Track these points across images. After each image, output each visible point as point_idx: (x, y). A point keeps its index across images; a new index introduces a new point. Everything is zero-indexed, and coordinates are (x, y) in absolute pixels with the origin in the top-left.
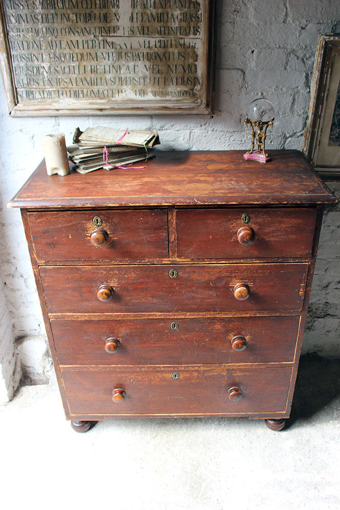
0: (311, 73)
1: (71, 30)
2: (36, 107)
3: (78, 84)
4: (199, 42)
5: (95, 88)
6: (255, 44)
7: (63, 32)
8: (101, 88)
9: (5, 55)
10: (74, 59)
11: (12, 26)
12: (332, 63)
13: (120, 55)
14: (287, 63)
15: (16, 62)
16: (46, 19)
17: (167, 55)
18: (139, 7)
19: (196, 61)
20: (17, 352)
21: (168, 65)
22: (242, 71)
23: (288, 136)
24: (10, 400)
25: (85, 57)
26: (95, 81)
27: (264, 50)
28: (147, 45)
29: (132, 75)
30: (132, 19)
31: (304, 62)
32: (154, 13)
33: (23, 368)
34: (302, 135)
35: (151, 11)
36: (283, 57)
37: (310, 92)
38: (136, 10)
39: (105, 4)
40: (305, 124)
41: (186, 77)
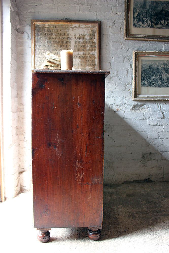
0: (132, 63)
1: (56, 49)
4: (96, 53)
6: (113, 55)
7: (53, 50)
9: (34, 56)
11: (37, 48)
12: (138, 59)
14: (124, 61)
15: (37, 59)
16: (48, 46)
17: (86, 57)
18: (77, 43)
19: (95, 59)
20: (19, 178)
21: (86, 60)
22: (110, 63)
23: (127, 84)
24: (14, 197)
27: (116, 57)
28: (79, 54)
29: (74, 63)
30: (75, 46)
31: (129, 60)
32: (82, 45)
33: (21, 187)
34: (132, 84)
35: (81, 44)
36: (122, 59)
37: (132, 69)
38: (76, 44)
39: (67, 42)
40: (132, 80)
41: (92, 64)
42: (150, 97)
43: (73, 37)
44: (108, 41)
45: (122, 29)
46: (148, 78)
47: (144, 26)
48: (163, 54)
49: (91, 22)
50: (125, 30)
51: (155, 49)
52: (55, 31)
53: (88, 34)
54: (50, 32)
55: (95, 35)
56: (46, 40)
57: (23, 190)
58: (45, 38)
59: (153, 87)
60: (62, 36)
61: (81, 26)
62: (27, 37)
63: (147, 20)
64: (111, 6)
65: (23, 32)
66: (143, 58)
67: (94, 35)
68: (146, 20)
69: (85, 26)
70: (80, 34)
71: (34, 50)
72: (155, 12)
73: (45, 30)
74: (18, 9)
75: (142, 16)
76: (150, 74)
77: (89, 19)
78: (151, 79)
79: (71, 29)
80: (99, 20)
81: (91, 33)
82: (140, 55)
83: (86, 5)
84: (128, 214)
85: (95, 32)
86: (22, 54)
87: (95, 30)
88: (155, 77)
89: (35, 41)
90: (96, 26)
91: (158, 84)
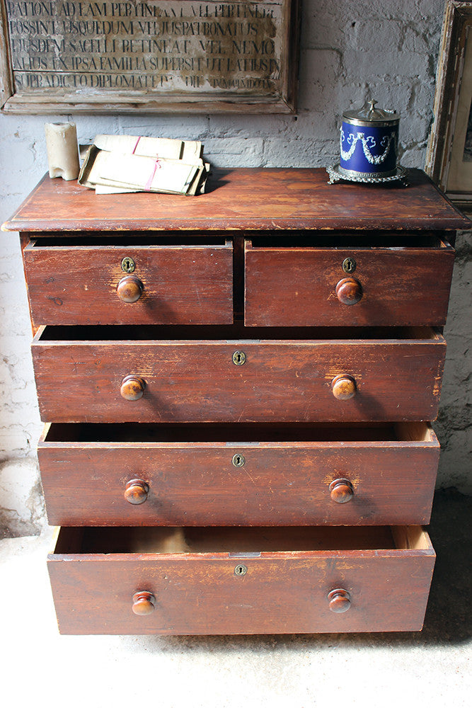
0: (437, 55)
2: (41, 100)
3: (103, 67)
4: (278, 10)
5: (128, 74)
6: (356, 14)
8: (137, 73)
10: (100, 31)
12: (466, 40)
13: (165, 27)
14: (402, 41)
15: (15, 33)
17: (232, 28)
19: (274, 36)
21: (234, 42)
22: (338, 51)
23: (404, 147)
25: (116, 28)
26: (129, 63)
27: (369, 22)
28: (204, 12)
29: (181, 55)
31: (426, 40)
34: (425, 145)
36: (397, 32)
37: (435, 82)
40: (429, 129)
41: (258, 62)
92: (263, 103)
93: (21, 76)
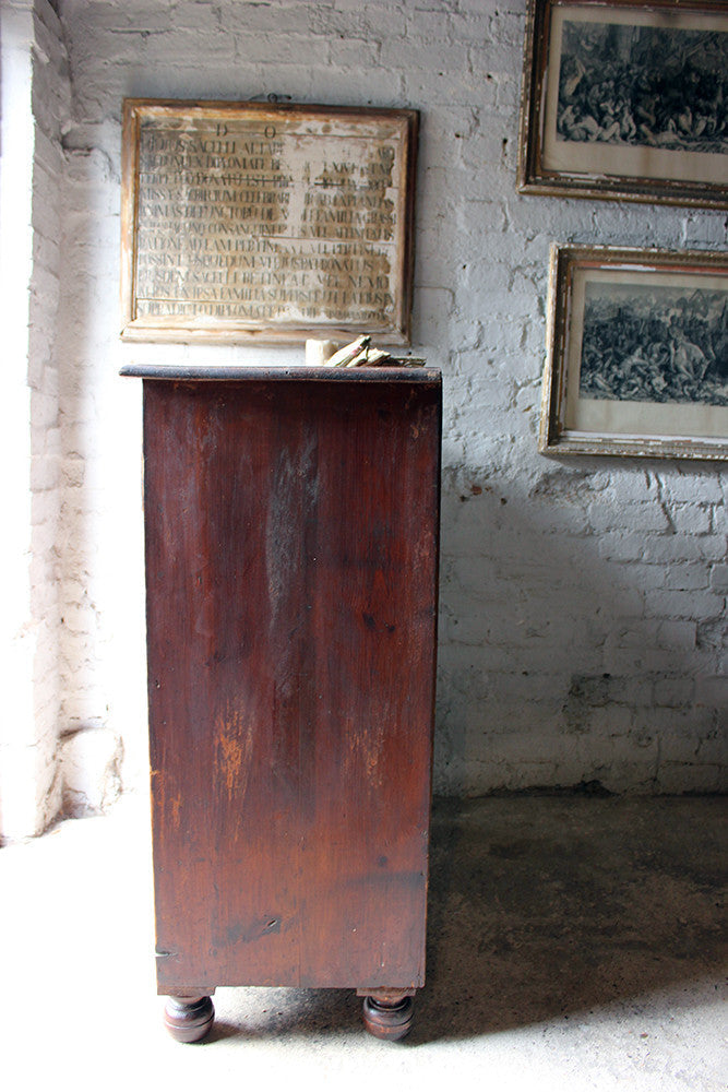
0: (545, 295)
1: (223, 227)
2: (159, 325)
3: (224, 298)
4: (393, 250)
5: (247, 304)
6: (467, 257)
7: (213, 229)
8: (256, 303)
9: (130, 252)
10: (223, 264)
11: (145, 219)
12: (572, 280)
13: (285, 261)
14: (511, 283)
15: (143, 265)
16: (192, 212)
17: (348, 264)
18: (314, 203)
19: (388, 272)
20: (59, 757)
21: (350, 278)
22: (450, 290)
23: (519, 383)
24: (36, 836)
25: (238, 262)
26: (248, 294)
27: (479, 265)
28: (322, 250)
29: (300, 288)
30: (304, 217)
31: (534, 283)
32: (334, 211)
33: (66, 792)
34: (540, 383)
35: (330, 208)
36: (506, 274)
37: (545, 323)
38: (310, 207)
39: (271, 198)
40: (543, 366)
41: (373, 294)
42: (615, 441)
43: (298, 176)
44: (448, 198)
45: (508, 146)
46: (612, 363)
47: (607, 135)
48: (678, 261)
49: (378, 115)
50: (523, 149)
51: (647, 238)
52: (224, 147)
53: (365, 165)
54: (200, 152)
55: (394, 168)
56: (185, 187)
57: (75, 807)
58: (181, 179)
59: (630, 399)
60: (252, 172)
61: (334, 131)
62: (104, 170)
63: (617, 110)
64: (467, 45)
65: (90, 150)
66: (593, 277)
67: (389, 170)
68: (614, 108)
69: (353, 128)
70: (330, 163)
71: (131, 227)
72: (654, 75)
73: (179, 143)
74: (70, 50)
75: (597, 94)
76: (620, 343)
77: (368, 99)
78: (623, 364)
79: (289, 140)
80: (413, 107)
81: (377, 160)
82: (582, 264)
83: (360, 38)
84: (484, 935)
85: (393, 159)
86: (82, 242)
87: (391, 148)
88: (643, 358)
89: (137, 191)
90: (399, 130)
91: (653, 389)
92: (379, 334)
93: (143, 304)
